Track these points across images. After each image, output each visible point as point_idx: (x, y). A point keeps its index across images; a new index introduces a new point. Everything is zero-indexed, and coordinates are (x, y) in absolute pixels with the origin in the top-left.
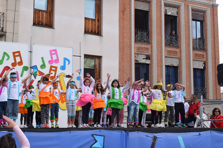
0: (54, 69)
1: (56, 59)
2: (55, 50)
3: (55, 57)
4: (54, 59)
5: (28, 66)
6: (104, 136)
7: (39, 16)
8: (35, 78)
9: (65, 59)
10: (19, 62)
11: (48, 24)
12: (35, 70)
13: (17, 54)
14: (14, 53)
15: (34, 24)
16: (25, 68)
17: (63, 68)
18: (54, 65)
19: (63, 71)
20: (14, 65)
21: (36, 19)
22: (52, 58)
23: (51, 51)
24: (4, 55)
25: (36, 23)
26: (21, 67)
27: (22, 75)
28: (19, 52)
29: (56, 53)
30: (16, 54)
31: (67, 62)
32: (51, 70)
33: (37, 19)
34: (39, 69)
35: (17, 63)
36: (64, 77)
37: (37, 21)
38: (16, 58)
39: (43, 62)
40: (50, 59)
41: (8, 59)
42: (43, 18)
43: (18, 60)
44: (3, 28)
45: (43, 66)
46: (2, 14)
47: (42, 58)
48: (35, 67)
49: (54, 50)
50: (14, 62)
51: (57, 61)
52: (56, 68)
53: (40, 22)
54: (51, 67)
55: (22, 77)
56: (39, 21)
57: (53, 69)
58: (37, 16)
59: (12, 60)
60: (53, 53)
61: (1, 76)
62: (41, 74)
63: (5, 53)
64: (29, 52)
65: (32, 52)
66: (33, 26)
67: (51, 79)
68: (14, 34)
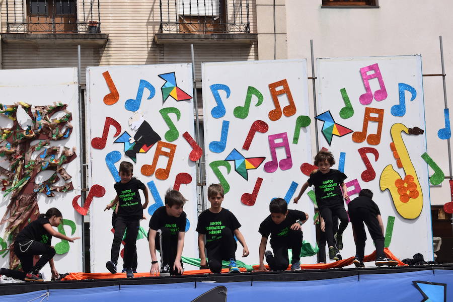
0: (376, 116)
1: (379, 88)
2: (374, 67)
3: (374, 85)
4: (373, 90)
5: (309, 115)
6: (445, 285)
8: (330, 144)
9: (403, 87)
10: (286, 108)
12: (328, 124)
13: (281, 88)
14: (272, 87)
16: (304, 122)
17: (399, 110)
18: (375, 104)
19: (398, 119)
20: (275, 115)
22: (368, 88)
23: (363, 72)
24: (250, 95)
26: (294, 118)
27: (296, 139)
28: (284, 82)
29: (378, 76)
30: (279, 88)
31: (408, 95)
32: (367, 119)
34: (339, 120)
35: (282, 109)
36: (402, 133)
38: (280, 98)
39: (346, 99)
40: (364, 92)
41: (259, 104)
43: (283, 101)
44: (248, 24)
45: (347, 111)
47: (343, 91)
48: (327, 116)
49: (371, 68)
50: (273, 108)
51: (382, 94)
52: (380, 112)
54: (368, 111)
55: (297, 143)
57: (372, 115)
59: (268, 105)
60: (370, 76)
61: (246, 146)
62: (344, 131)
63: (251, 90)
64: (309, 78)
65: (316, 78)
66: (322, 7)
67: (369, 143)
68: (277, 35)
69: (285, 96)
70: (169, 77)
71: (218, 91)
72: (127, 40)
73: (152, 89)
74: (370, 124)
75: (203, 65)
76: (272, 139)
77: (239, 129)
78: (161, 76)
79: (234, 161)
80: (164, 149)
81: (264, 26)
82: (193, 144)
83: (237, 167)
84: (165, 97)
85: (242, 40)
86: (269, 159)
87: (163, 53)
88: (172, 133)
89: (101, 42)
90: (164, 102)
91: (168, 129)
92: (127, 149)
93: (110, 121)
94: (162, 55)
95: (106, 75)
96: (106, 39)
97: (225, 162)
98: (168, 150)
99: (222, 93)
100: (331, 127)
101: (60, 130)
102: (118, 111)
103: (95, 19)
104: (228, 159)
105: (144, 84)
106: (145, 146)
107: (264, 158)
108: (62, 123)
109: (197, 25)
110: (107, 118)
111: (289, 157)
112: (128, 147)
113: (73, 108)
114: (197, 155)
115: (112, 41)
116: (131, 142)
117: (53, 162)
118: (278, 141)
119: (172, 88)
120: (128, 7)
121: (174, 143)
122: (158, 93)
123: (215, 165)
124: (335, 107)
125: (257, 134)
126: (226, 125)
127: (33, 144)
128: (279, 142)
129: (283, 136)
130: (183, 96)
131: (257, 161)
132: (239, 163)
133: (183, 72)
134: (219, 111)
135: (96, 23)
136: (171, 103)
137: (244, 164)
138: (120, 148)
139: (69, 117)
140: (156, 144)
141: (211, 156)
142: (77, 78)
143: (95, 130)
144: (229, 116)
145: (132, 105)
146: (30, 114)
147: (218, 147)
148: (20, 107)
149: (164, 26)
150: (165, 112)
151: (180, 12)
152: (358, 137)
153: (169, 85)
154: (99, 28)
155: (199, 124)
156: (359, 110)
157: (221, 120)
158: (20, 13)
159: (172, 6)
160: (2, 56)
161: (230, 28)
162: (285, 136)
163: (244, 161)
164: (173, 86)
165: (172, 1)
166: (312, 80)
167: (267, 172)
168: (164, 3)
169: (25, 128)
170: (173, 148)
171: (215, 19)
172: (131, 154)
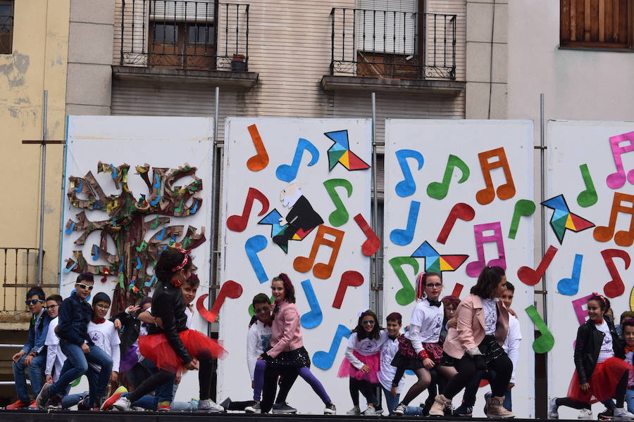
0: (630, 205)
2: (631, 137)
3: (629, 162)
4: (627, 169)
5: (533, 200)
7: (580, 9)
8: (561, 242)
10: (501, 188)
11: (618, 35)
12: (560, 214)
13: (495, 159)
14: (483, 157)
15: (566, 42)
16: (525, 208)
18: (628, 189)
20: (485, 197)
21: (570, 23)
22: (619, 166)
23: (614, 143)
24: (451, 167)
25: (573, 38)
26: (511, 203)
27: (513, 233)
28: (500, 152)
30: (493, 159)
32: (616, 208)
33: (573, 24)
34: (575, 208)
35: (495, 189)
37: (573, 28)
38: (492, 172)
39: (587, 180)
40: (614, 171)
42: (595, 17)
43: (498, 178)
44: (454, 68)
45: (588, 197)
46: (451, 17)
47: (584, 168)
48: (559, 202)
49: (625, 137)
50: (484, 187)
53: (584, 31)
54: (618, 198)
55: (514, 238)
56: (582, 30)
57: (624, 204)
58: (573, 12)
59: (477, 182)
60: (623, 148)
61: (442, 239)
62: (582, 224)
63: (453, 160)
64: (535, 148)
65: (546, 148)
66: (559, 49)
67: (618, 242)
68: (493, 85)
69: (500, 171)
70: (339, 136)
71: (407, 159)
72: (284, 83)
73: (315, 154)
74: (620, 216)
75: (387, 121)
76: (479, 230)
77: (434, 214)
78: (329, 135)
79: (423, 259)
80: (327, 237)
81: (474, 70)
82: (368, 232)
83: (427, 268)
84: (332, 164)
85: (444, 87)
86: (473, 258)
87: (333, 103)
88: (340, 215)
89: (247, 83)
90: (330, 170)
91: (335, 209)
92: (275, 234)
93: (254, 194)
94: (331, 105)
95: (253, 130)
96: (255, 84)
97: (411, 260)
98: (332, 238)
99: (412, 162)
100: (564, 217)
101: (185, 201)
102: (266, 181)
103: (242, 52)
104: (415, 255)
105: (304, 144)
106: (301, 230)
107: (466, 257)
108: (187, 195)
109: (382, 66)
110: (250, 188)
111: (502, 257)
112: (278, 231)
113: (205, 173)
114: (373, 248)
115: (263, 82)
116: (282, 224)
117: (174, 246)
118: (488, 233)
119: (342, 152)
120: (287, 37)
121: (341, 228)
122: (324, 158)
123: (396, 262)
124: (572, 189)
125: (459, 222)
126: (415, 208)
127: (148, 219)
128: (490, 234)
129: (496, 226)
130: (356, 164)
131: (456, 260)
132: (431, 261)
133: (359, 131)
134: (406, 188)
135: (242, 57)
136: (340, 172)
137: (437, 263)
138: (266, 231)
139: (198, 186)
140: (317, 228)
141: (392, 250)
142: (212, 131)
143: (233, 205)
144: (421, 194)
145: (286, 173)
147: (403, 237)
148: (132, 171)
149: (335, 66)
150: (331, 184)
151: (360, 47)
152: (603, 234)
153: (338, 147)
154: (246, 64)
156: (606, 196)
157: (407, 201)
158: (139, 40)
159: (349, 38)
160: (112, 97)
161: (429, 73)
162: (497, 227)
163: (439, 258)
164: (344, 149)
165: (349, 32)
166: (540, 150)
167: (471, 276)
168: (338, 33)
169: (137, 197)
170: (340, 235)
171: (408, 58)
172: (281, 241)
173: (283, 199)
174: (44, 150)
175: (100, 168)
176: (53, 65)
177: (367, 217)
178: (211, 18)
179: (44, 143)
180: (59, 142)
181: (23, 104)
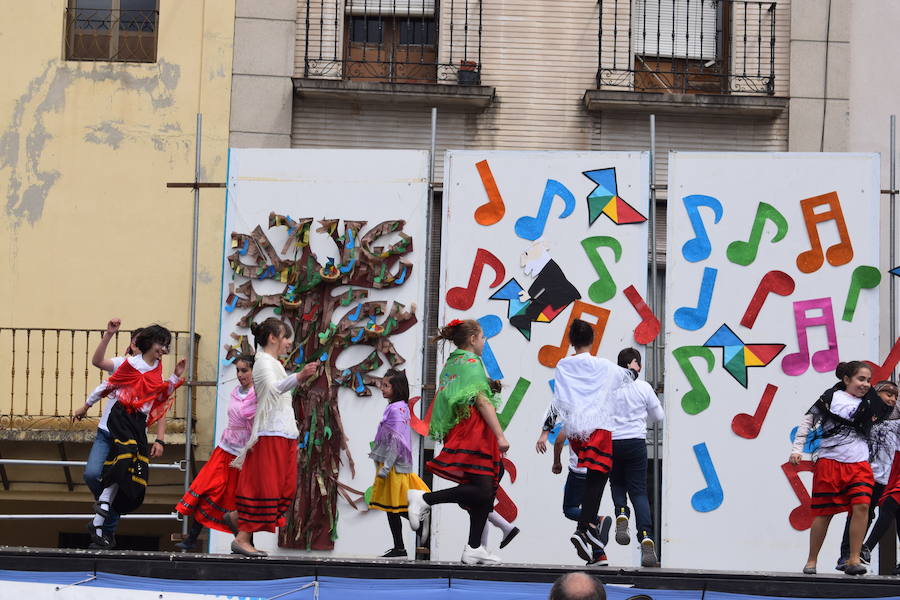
5: (877, 267)
10: (832, 250)
13: (825, 208)
14: (807, 205)
16: (867, 278)
20: (809, 262)
24: (761, 219)
26: (847, 271)
27: (849, 313)
28: (831, 198)
30: (822, 208)
35: (825, 250)
38: (821, 228)
41: (778, 238)
43: (829, 235)
44: (772, 78)
46: (769, 6)
50: (808, 247)
55: (850, 321)
59: (798, 242)
61: (748, 321)
63: (764, 209)
64: (882, 192)
65: (898, 192)
68: (828, 101)
69: (832, 225)
70: (604, 177)
71: (699, 208)
72: (532, 101)
73: (570, 200)
75: (671, 155)
76: (800, 309)
77: (737, 286)
78: (589, 174)
79: (721, 349)
81: (801, 81)
82: (643, 311)
83: (726, 362)
84: (594, 215)
85: (756, 106)
86: (792, 348)
87: (600, 128)
88: (604, 287)
89: (480, 101)
90: (591, 224)
91: (596, 278)
92: (513, 313)
93: (484, 257)
94: (598, 131)
95: (483, 167)
96: (492, 102)
97: (704, 350)
98: (593, 320)
99: (706, 213)
101: (390, 267)
102: (500, 238)
103: (472, 57)
104: (709, 344)
105: (554, 188)
106: (549, 309)
107: (782, 347)
108: (393, 257)
109: (670, 77)
110: (479, 250)
111: (833, 347)
112: (517, 308)
113: (417, 229)
114: (650, 333)
115: (503, 100)
116: (523, 299)
117: (372, 330)
118: (814, 313)
119: (609, 198)
121: (604, 306)
122: (581, 207)
123: (683, 353)
125: (772, 297)
126: (710, 277)
127: (336, 292)
128: (814, 315)
129: (825, 304)
130: (628, 215)
131: (767, 352)
132: (731, 352)
133: (632, 169)
134: (697, 249)
135: (473, 65)
136: (604, 227)
137: (740, 356)
138: (500, 310)
139: (408, 246)
141: (676, 337)
142: (427, 170)
143: (455, 275)
144: (718, 258)
145: (530, 228)
146: (335, 236)
147: (692, 318)
148: (316, 225)
149: (603, 76)
150: (591, 244)
151: (638, 49)
153: (602, 192)
154: (478, 75)
155: (658, 270)
157: (701, 266)
158: (330, 41)
159: (623, 36)
160: (293, 122)
161: (735, 84)
162: (827, 304)
163: (743, 350)
164: (610, 194)
165: (623, 28)
166: (889, 195)
167: (787, 374)
168: (608, 29)
169: (323, 261)
170: (604, 315)
171: (707, 65)
172: (522, 323)
173: (524, 265)
174: (197, 197)
175: (273, 222)
176: (212, 77)
177: (642, 291)
178: (430, 11)
179: (196, 186)
180: (217, 185)
181: (171, 132)
